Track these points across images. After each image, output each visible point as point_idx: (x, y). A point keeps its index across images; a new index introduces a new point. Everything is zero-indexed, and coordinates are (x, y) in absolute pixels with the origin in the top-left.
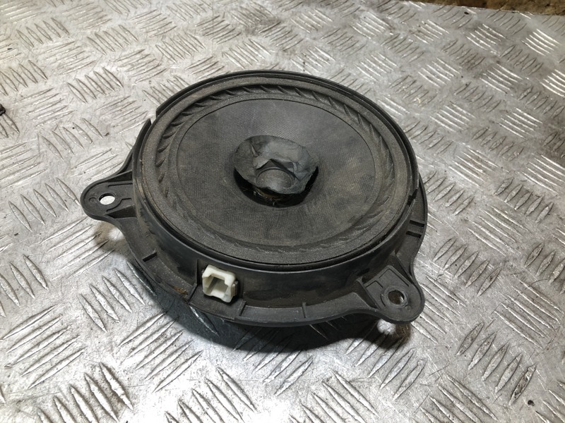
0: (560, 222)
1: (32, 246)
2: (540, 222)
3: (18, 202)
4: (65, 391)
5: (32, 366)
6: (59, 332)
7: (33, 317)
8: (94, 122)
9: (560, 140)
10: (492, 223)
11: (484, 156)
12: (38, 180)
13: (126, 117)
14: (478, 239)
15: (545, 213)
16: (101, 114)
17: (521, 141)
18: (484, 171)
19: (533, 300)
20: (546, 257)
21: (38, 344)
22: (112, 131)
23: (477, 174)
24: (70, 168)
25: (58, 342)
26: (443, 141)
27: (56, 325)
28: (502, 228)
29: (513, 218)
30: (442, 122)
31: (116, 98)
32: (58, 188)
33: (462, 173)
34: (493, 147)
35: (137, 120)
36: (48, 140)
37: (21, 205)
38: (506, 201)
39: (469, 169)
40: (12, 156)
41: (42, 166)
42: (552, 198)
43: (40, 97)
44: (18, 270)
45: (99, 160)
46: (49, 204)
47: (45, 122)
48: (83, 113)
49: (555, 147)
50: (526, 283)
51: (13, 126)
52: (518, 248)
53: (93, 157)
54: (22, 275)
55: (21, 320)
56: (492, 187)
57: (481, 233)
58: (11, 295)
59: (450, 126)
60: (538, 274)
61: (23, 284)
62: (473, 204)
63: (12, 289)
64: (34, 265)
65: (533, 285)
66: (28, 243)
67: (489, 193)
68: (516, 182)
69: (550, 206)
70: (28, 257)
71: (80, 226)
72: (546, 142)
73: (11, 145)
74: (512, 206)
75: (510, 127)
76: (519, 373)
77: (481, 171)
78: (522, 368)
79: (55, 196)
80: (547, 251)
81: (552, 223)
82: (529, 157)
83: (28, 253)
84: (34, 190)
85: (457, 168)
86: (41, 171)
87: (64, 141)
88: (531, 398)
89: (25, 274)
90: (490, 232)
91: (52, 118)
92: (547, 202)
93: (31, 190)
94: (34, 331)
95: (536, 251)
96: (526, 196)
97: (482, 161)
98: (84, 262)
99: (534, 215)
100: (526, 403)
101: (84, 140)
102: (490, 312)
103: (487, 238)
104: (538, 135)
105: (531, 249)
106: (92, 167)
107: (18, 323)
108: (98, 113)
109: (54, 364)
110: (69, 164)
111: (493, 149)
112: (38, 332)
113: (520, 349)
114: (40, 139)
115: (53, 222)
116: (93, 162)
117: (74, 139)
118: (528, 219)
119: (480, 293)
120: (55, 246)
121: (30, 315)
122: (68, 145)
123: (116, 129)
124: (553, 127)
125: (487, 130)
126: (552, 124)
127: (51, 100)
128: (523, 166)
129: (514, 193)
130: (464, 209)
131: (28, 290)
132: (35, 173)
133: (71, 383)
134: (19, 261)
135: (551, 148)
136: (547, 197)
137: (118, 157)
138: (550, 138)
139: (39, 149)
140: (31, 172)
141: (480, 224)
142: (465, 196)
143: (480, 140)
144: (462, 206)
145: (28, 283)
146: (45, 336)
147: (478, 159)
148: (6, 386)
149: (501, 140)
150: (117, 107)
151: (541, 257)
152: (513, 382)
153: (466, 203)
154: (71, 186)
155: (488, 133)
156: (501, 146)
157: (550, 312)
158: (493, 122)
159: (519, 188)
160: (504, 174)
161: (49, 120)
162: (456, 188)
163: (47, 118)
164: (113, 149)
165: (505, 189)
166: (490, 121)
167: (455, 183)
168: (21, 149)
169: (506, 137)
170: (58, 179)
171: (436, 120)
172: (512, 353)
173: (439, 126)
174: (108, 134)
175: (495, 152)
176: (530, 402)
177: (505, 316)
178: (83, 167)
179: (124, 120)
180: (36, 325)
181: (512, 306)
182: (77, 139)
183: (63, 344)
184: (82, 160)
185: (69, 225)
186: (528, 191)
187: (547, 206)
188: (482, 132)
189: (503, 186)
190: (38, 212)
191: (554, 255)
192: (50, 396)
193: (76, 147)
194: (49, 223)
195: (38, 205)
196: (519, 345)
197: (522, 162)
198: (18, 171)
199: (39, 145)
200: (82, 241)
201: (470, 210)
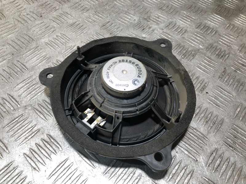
0: (219, 36)
1: (19, 57)
2: (212, 36)
3: (11, 42)
4: (42, 102)
5: (28, 95)
6: (35, 84)
7: (25, 80)
8: (35, 12)
9: (220, 7)
10: (194, 38)
11: (190, 15)
12: (17, 34)
13: (48, 9)
14: (188, 43)
15: (213, 33)
16: (37, 9)
17: (205, 9)
18: (191, 20)
19: (208, 62)
20: (213, 48)
21: (29, 88)
22: (43, 15)
23: (188, 22)
24: (29, 29)
25: (36, 87)
26: (174, 11)
27: (34, 82)
28: (197, 39)
29: (202, 36)
30: (174, 4)
31: (42, 3)
32: (25, 37)
33: (182, 21)
34: (194, 11)
35: (52, 10)
36: (17, 20)
37: (12, 44)
38: (199, 30)
39: (185, 20)
40: (5, 26)
41: (17, 29)
42: (217, 28)
43: (11, 4)
44: (16, 65)
45: (39, 26)
46: (23, 43)
47: (15, 13)
48: (30, 9)
49: (219, 10)
50: (206, 57)
51: (3, 16)
52: (203, 46)
53: (37, 25)
54: (17, 67)
55: (21, 81)
56: (194, 25)
57: (189, 41)
58: (15, 74)
59: (177, 5)
60: (210, 53)
61: (19, 70)
62: (186, 32)
63: (15, 72)
64: (21, 63)
65: (209, 57)
66: (18, 56)
67: (193, 28)
68: (203, 23)
69: (216, 31)
70: (18, 61)
71: (37, 49)
72: (215, 8)
73: (3, 23)
74: (201, 32)
75: (201, 4)
76: (203, 84)
77: (190, 20)
78: (204, 83)
79: (25, 39)
80: (214, 46)
81: (216, 37)
82: (208, 14)
83: (18, 60)
84: (16, 38)
85: (180, 20)
86: (17, 31)
87: (24, 20)
88: (207, 92)
89: (19, 67)
90: (193, 41)
91: (17, 12)
92: (214, 30)
93: (15, 38)
94: (26, 84)
95: (210, 46)
96: (207, 28)
97: (190, 17)
98: (41, 61)
99: (210, 34)
100: (205, 93)
101: (32, 19)
102: (193, 66)
103: (191, 43)
104: (212, 6)
105: (208, 46)
106: (37, 28)
107: (20, 82)
108: (36, 9)
109: (36, 94)
110: (28, 28)
111: (194, 12)
112: (28, 85)
113: (203, 77)
114: (14, 20)
115: (26, 49)
116: (37, 27)
117: (28, 19)
118: (207, 36)
119: (189, 61)
120: (28, 56)
121: (24, 80)
122: (26, 21)
123: (45, 14)
124: (218, 3)
125: (192, 6)
126: (217, 2)
127: (16, 5)
128: (206, 18)
129: (202, 27)
130: (183, 34)
131: (21, 71)
132: (15, 32)
133: (43, 99)
134: (15, 62)
135: (217, 11)
136: (215, 28)
137: (47, 24)
138: (217, 7)
139: (15, 24)
140: (13, 31)
141: (189, 38)
142: (183, 29)
143: (189, 9)
144: (182, 33)
145: (20, 69)
146: (30, 86)
147: (188, 16)
148: (20, 102)
149: (197, 9)
150: (43, 6)
151: (212, 48)
152: (201, 87)
153: (184, 32)
154: (30, 36)
155: (192, 7)
156: (197, 11)
157: (214, 65)
158: (194, 3)
159: (204, 25)
160: (199, 21)
161: (16, 12)
162: (180, 27)
163: (15, 12)
164: (45, 21)
165: (199, 26)
166: (193, 3)
167: (179, 25)
168: (7, 24)
169: (199, 8)
170: (24, 34)
171: (172, 3)
172: (200, 79)
173: (173, 5)
174: (41, 16)
175: (195, 13)
176: (207, 93)
177: (198, 68)
178: (34, 29)
179: (47, 10)
180: (27, 82)
181: (201, 64)
182: (29, 19)
183: (38, 88)
184: (33, 26)
185: (32, 49)
186: (207, 26)
187: (214, 31)
188: (190, 6)
189: (198, 25)
190: (19, 45)
191: (217, 47)
192: (37, 104)
193: (30, 22)
194: (24, 49)
195: (18, 43)
196: (203, 76)
197: (205, 16)
198: (8, 32)
199: (14, 22)
200: (38, 54)
201: (185, 34)
